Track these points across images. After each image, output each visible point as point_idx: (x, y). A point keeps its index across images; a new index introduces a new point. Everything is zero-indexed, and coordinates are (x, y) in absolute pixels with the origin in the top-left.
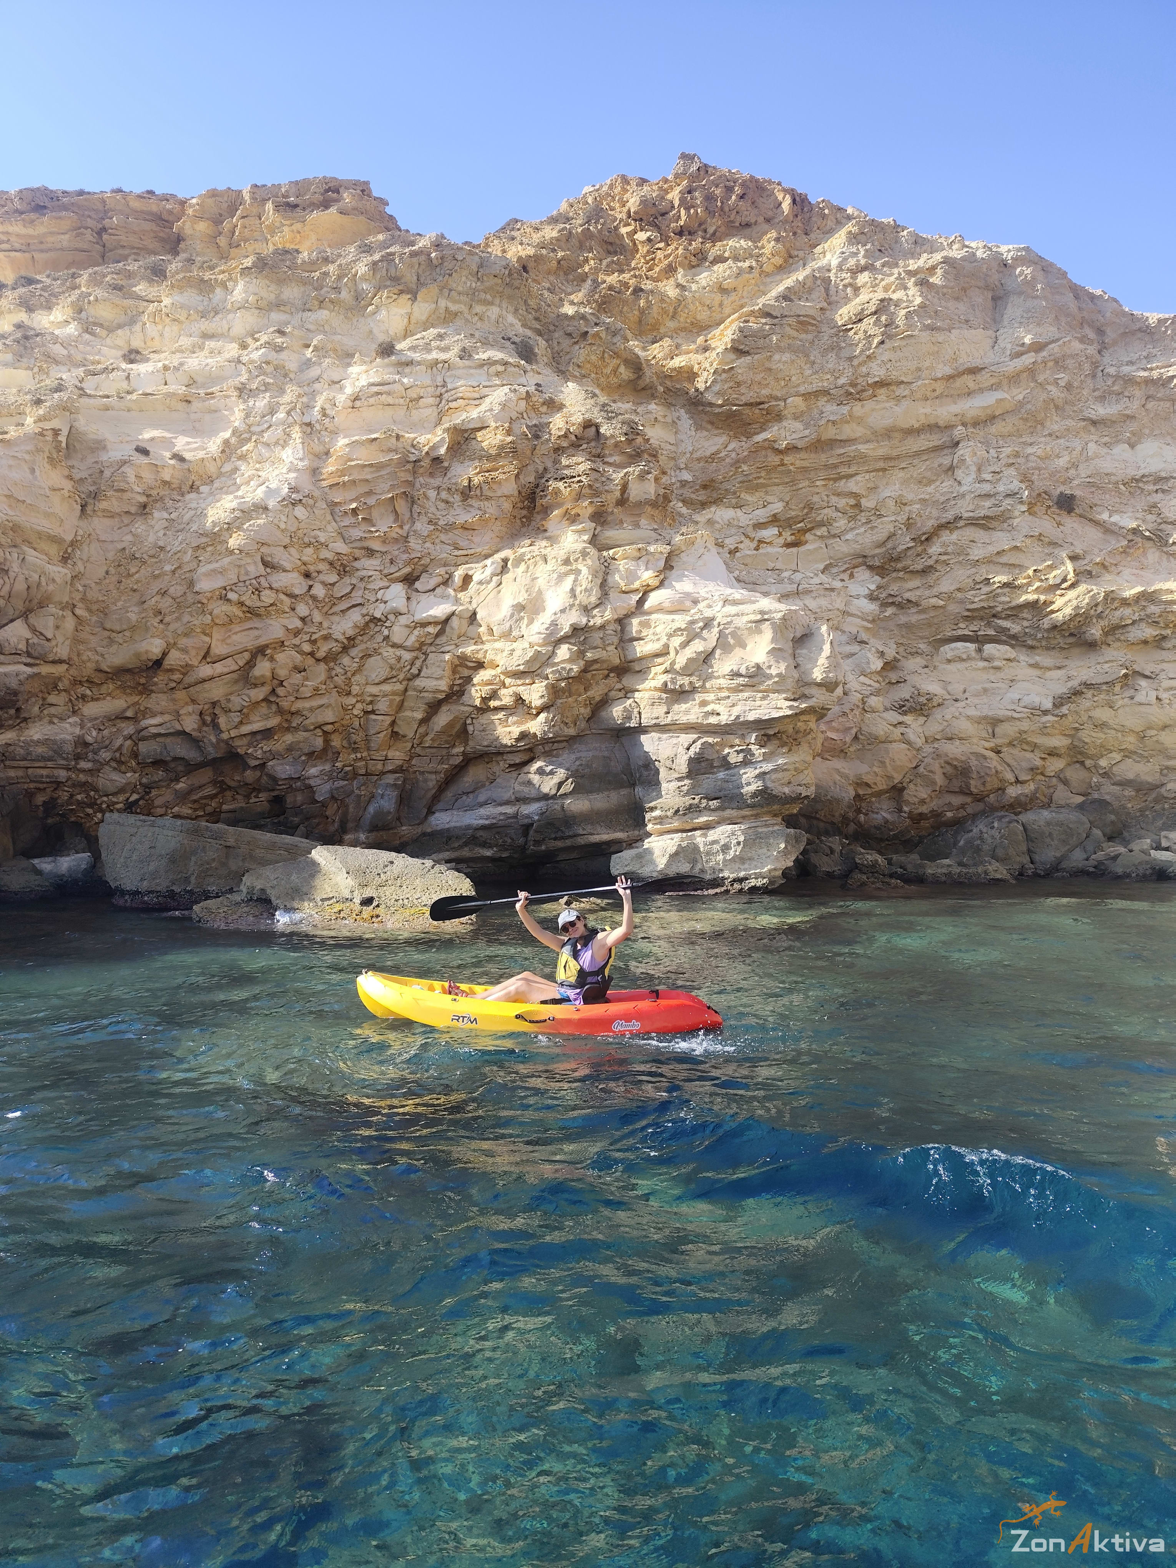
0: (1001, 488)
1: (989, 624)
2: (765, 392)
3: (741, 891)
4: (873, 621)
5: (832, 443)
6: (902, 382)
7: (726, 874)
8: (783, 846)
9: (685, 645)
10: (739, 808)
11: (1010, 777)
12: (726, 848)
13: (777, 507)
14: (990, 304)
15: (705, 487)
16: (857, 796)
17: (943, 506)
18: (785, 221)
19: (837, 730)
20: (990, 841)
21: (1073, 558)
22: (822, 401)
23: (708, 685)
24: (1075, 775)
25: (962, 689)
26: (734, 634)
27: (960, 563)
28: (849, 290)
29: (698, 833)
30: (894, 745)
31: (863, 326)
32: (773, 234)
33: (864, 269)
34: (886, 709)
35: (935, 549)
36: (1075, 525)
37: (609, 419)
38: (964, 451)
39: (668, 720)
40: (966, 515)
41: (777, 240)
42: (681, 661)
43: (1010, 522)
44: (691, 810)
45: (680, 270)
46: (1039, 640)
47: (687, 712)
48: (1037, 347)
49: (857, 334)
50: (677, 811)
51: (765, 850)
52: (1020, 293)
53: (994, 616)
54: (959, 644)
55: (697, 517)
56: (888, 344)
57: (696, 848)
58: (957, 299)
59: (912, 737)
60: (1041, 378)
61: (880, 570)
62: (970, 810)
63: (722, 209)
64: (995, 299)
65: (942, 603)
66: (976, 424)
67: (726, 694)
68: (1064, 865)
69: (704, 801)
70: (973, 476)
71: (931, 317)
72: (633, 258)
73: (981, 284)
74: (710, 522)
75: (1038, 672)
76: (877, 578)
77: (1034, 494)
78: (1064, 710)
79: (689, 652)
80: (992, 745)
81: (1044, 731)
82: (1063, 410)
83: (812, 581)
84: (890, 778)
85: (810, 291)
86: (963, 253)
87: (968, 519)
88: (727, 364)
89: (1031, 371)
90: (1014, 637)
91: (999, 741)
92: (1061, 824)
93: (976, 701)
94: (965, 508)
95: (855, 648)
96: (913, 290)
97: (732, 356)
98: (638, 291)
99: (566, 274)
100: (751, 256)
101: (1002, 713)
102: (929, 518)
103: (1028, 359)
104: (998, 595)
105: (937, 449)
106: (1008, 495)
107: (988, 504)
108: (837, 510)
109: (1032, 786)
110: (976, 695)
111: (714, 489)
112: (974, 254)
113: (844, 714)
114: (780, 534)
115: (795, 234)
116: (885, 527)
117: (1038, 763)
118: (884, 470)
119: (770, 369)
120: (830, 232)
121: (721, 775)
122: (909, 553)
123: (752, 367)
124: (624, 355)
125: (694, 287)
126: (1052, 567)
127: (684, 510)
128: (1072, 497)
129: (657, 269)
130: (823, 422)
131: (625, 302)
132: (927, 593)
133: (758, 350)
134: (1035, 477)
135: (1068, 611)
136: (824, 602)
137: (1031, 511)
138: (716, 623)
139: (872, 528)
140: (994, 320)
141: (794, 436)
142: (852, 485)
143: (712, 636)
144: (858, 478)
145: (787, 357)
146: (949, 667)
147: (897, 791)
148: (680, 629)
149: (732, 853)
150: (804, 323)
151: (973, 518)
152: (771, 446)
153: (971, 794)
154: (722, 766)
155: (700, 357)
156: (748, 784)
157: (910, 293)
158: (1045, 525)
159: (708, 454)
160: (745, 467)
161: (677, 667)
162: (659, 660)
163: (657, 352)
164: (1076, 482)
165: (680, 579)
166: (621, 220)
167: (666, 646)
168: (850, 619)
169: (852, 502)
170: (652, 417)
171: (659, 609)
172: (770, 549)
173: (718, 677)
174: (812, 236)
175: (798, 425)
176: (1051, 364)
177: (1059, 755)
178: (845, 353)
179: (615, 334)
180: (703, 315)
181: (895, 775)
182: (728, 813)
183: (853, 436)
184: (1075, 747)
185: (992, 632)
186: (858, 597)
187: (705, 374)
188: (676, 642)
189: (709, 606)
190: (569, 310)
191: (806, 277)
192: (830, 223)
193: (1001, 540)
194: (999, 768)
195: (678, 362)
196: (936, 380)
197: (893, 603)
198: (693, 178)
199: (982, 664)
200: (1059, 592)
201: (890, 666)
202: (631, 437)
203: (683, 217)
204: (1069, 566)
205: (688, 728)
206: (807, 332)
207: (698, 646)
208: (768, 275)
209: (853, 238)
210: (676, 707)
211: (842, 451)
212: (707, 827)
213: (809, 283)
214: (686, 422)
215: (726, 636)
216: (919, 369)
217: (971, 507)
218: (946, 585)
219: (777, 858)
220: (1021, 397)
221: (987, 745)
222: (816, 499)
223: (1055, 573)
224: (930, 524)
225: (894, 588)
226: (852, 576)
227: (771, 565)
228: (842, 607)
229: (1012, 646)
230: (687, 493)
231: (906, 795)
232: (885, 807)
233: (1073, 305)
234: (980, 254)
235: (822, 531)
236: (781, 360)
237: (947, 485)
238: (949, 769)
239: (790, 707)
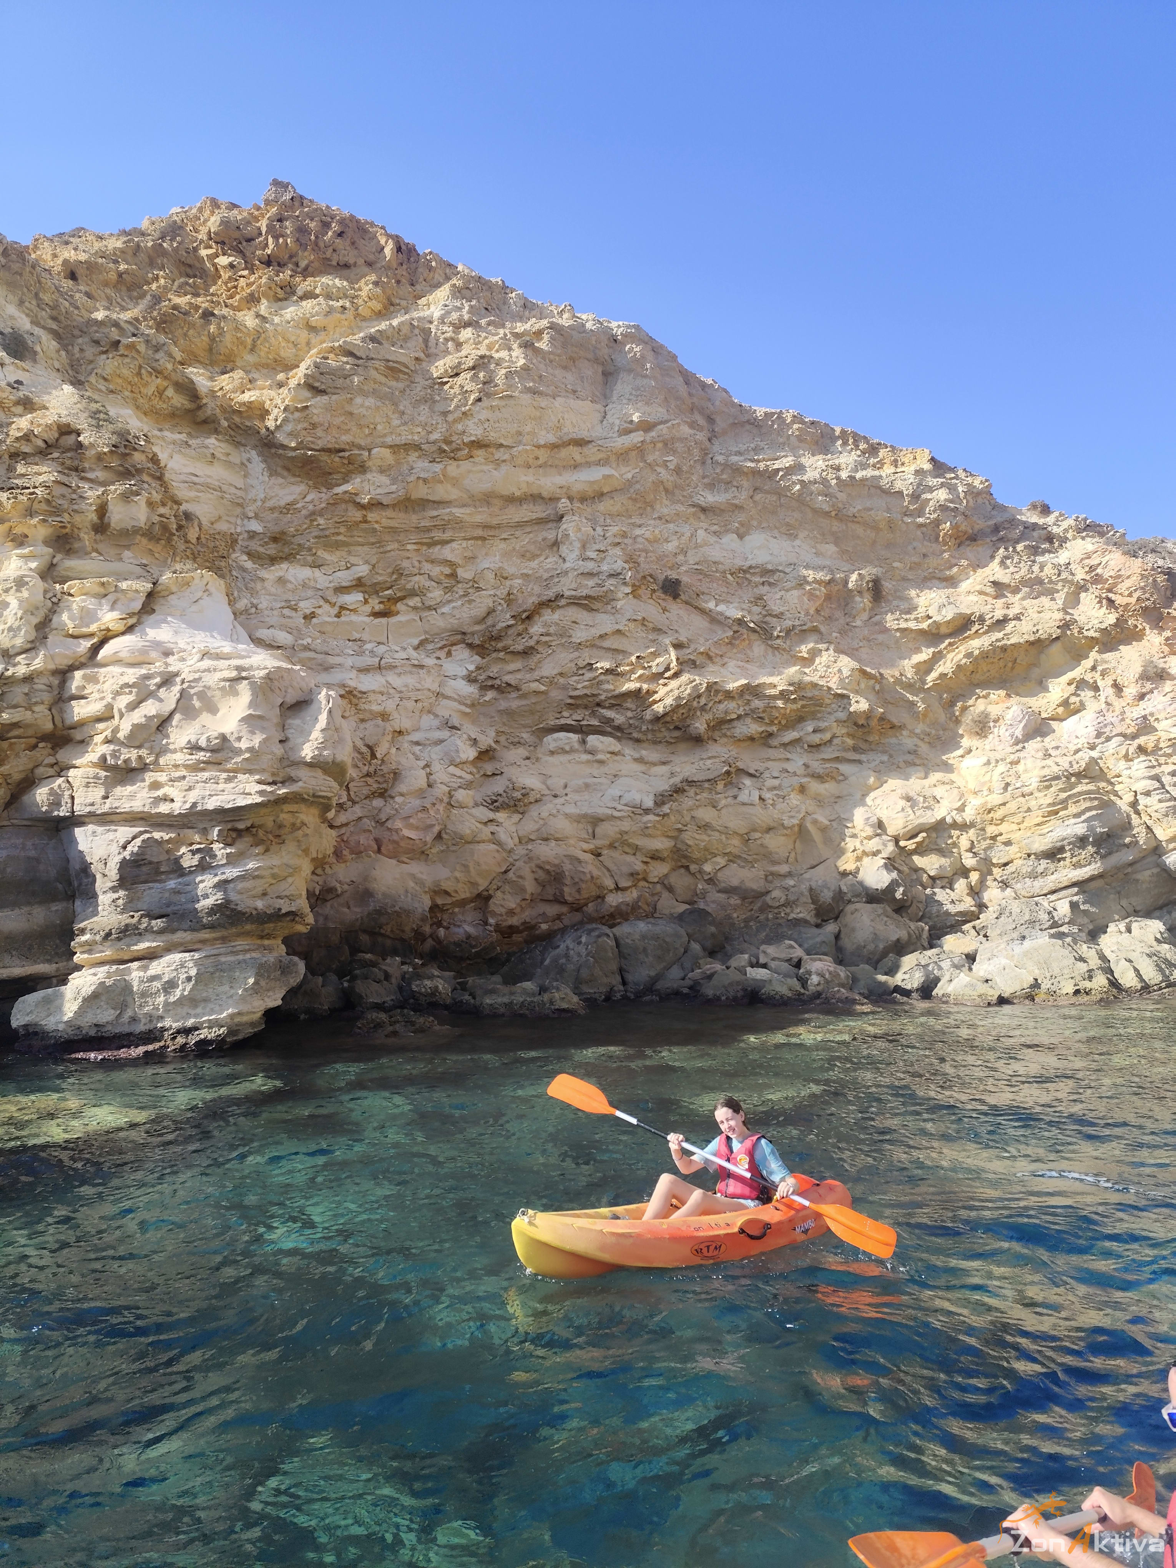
0: (605, 567)
1: (593, 714)
2: (346, 438)
3: (183, 1047)
4: (473, 705)
5: (424, 504)
6: (501, 445)
7: (167, 1023)
8: (251, 981)
9: (133, 706)
10: (193, 930)
11: (609, 883)
12: (170, 985)
13: (362, 570)
14: (600, 378)
15: (275, 539)
16: (434, 908)
17: (547, 583)
18: (388, 267)
19: (417, 828)
20: (576, 958)
21: (678, 646)
22: (413, 456)
23: (162, 761)
24: (680, 881)
25: (562, 782)
26: (201, 695)
27: (563, 645)
28: (450, 344)
29: (135, 965)
30: (482, 846)
31: (459, 380)
32: (373, 277)
33: (467, 325)
34: (476, 805)
35: (536, 629)
36: (681, 612)
37: (98, 427)
38: (569, 525)
39: (106, 808)
40: (567, 593)
41: (376, 284)
42: (125, 728)
43: (614, 603)
44: (127, 932)
45: (264, 301)
46: (645, 733)
47: (132, 797)
48: (646, 426)
49: (453, 388)
50: (109, 934)
51: (226, 988)
52: (630, 371)
53: (598, 705)
54: (562, 735)
55: (263, 573)
56: (486, 402)
57: (127, 987)
58: (565, 368)
59: (503, 836)
60: (650, 459)
61: (480, 649)
62: (566, 921)
63: (316, 245)
64: (606, 374)
65: (543, 688)
66: (583, 499)
67: (184, 772)
68: (658, 986)
69: (145, 920)
70: (577, 552)
71: (534, 381)
72: (215, 284)
73: (590, 356)
74: (281, 581)
75: (642, 767)
76: (477, 658)
77: (639, 576)
78: (666, 809)
79: (137, 717)
80: (592, 846)
81: (645, 832)
82: (673, 494)
83: (396, 656)
84: (474, 884)
85: (406, 339)
86: (571, 322)
87: (569, 598)
88: (301, 401)
89: (640, 450)
90: (619, 728)
91: (598, 843)
92: (656, 938)
93: (576, 797)
94: (567, 586)
95: (445, 734)
96: (517, 352)
97: (307, 394)
98: (208, 315)
99: (129, 290)
100: (346, 296)
101: (602, 811)
102: (531, 595)
103: (637, 437)
104: (600, 683)
105: (541, 522)
106: (611, 576)
107: (591, 583)
108: (430, 578)
109: (634, 894)
110: (577, 791)
111: (286, 543)
112: (583, 325)
113: (424, 809)
114: (366, 602)
115: (398, 282)
116: (483, 602)
117: (639, 867)
118: (483, 539)
119: (351, 414)
120: (438, 285)
121: (172, 884)
122: (510, 632)
123: (328, 409)
124: (174, 377)
125: (277, 320)
126: (655, 655)
127: (249, 565)
128: (677, 582)
129: (238, 297)
130: (412, 478)
131: (192, 325)
132: (528, 676)
133: (336, 390)
134: (641, 560)
135: (669, 701)
136: (411, 680)
137: (635, 594)
138: (178, 679)
139: (470, 602)
140: (605, 396)
141: (379, 491)
142: (447, 552)
143: (170, 697)
144: (454, 545)
145: (370, 401)
146: (551, 759)
147: (483, 899)
148: (127, 685)
149: (178, 993)
150: (393, 370)
151: (575, 597)
152: (352, 500)
153: (565, 903)
154: (173, 871)
155: (273, 393)
156: (206, 896)
157: (514, 354)
158: (650, 609)
159: (282, 503)
160: (321, 521)
161: (121, 735)
162: (101, 726)
163: (224, 381)
164: (684, 568)
165: (156, 625)
166: (202, 241)
167: (109, 707)
168: (445, 702)
169: (448, 571)
170: (208, 452)
171: (117, 661)
172: (354, 618)
173: (175, 751)
174: (418, 287)
175: (384, 480)
176: (660, 445)
177: (662, 859)
178: (439, 407)
179: (157, 348)
180: (287, 353)
181: (480, 881)
182: (179, 936)
183: (446, 497)
184: (679, 850)
185: (596, 722)
186: (454, 678)
187: (276, 411)
188: (123, 702)
189: (183, 660)
190: (100, 315)
191: (401, 324)
192: (438, 277)
193: (604, 623)
194: (596, 873)
195: (247, 397)
196: (538, 447)
197: (492, 687)
198: (285, 207)
199: (585, 757)
200: (661, 681)
201: (486, 755)
202: (122, 450)
203: (271, 246)
204: (673, 654)
205: (132, 819)
206: (397, 380)
207: (150, 708)
208: (364, 319)
209: (457, 293)
210: (119, 790)
211: (435, 513)
212: (151, 956)
213: (405, 330)
214: (257, 465)
215: (190, 698)
216: (519, 433)
217: (574, 586)
218: (548, 669)
219: (243, 998)
220: (629, 476)
221: (586, 846)
222: (405, 564)
223: (658, 660)
224: (531, 601)
225: (494, 670)
226: (449, 654)
227: (357, 636)
228: (435, 687)
229: (619, 739)
230: (255, 545)
231: (493, 905)
232: (469, 919)
233: (683, 390)
234: (589, 325)
235: (415, 601)
236: (363, 405)
237: (551, 561)
238: (541, 874)
239: (261, 793)
